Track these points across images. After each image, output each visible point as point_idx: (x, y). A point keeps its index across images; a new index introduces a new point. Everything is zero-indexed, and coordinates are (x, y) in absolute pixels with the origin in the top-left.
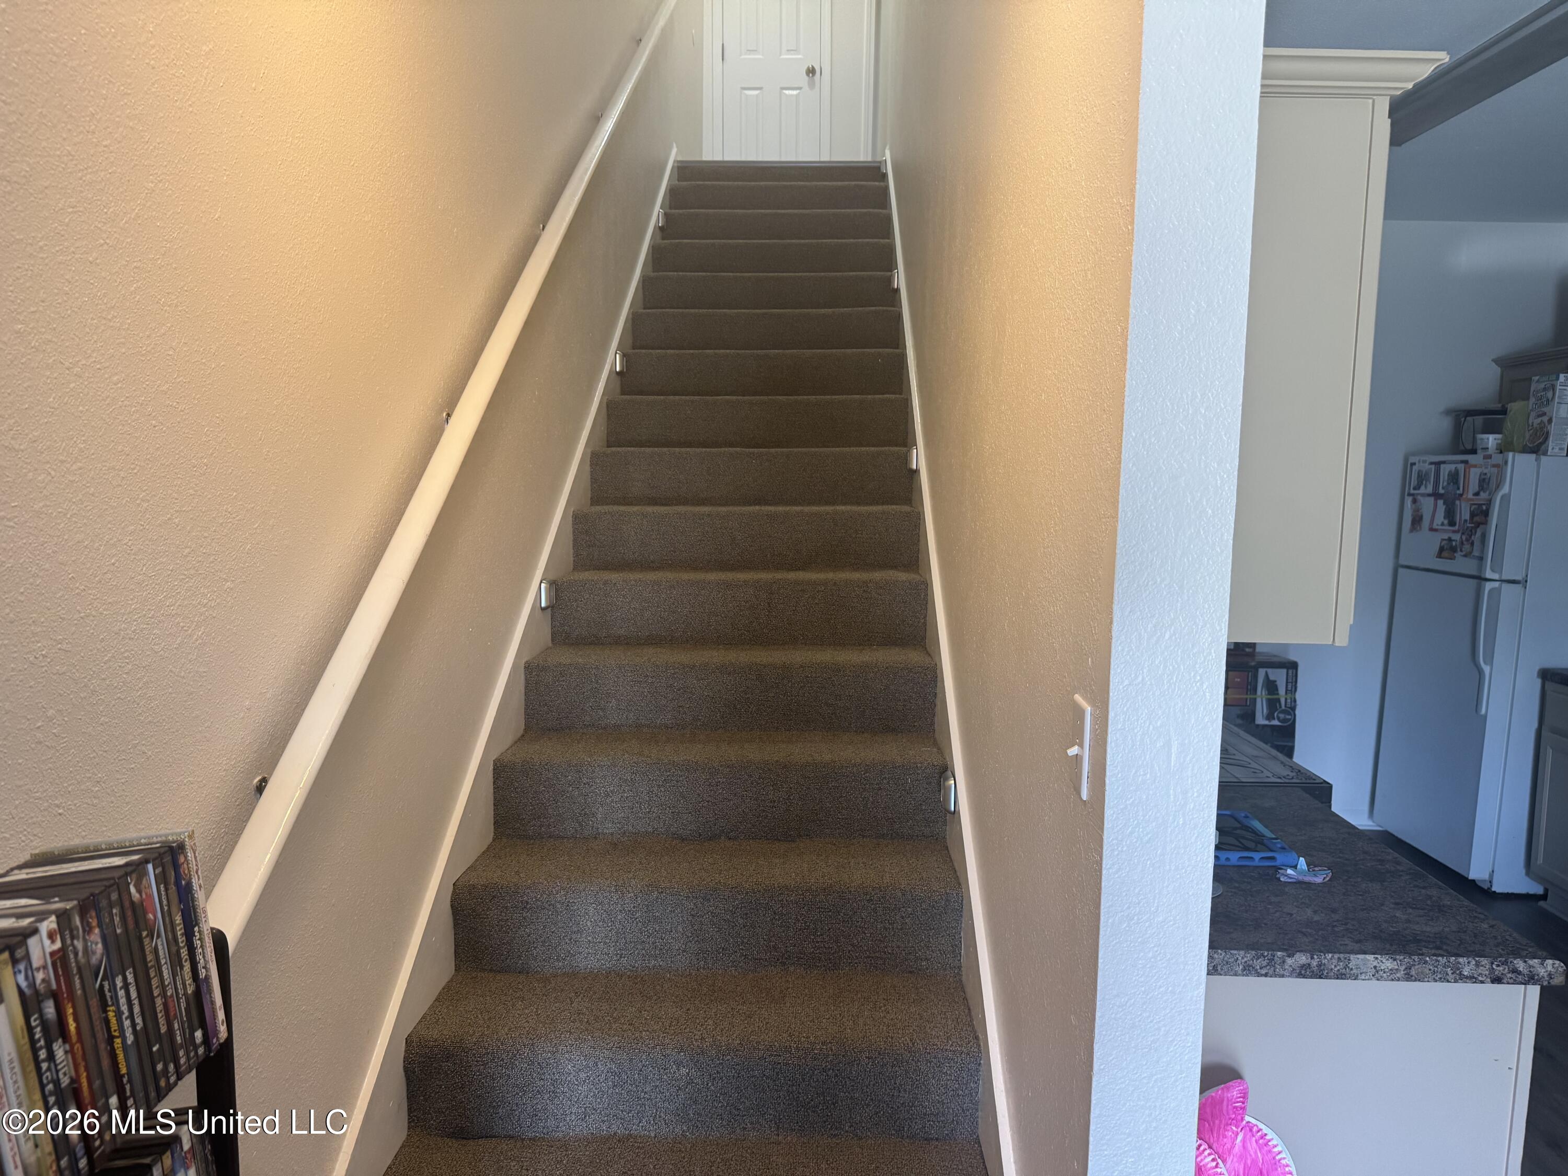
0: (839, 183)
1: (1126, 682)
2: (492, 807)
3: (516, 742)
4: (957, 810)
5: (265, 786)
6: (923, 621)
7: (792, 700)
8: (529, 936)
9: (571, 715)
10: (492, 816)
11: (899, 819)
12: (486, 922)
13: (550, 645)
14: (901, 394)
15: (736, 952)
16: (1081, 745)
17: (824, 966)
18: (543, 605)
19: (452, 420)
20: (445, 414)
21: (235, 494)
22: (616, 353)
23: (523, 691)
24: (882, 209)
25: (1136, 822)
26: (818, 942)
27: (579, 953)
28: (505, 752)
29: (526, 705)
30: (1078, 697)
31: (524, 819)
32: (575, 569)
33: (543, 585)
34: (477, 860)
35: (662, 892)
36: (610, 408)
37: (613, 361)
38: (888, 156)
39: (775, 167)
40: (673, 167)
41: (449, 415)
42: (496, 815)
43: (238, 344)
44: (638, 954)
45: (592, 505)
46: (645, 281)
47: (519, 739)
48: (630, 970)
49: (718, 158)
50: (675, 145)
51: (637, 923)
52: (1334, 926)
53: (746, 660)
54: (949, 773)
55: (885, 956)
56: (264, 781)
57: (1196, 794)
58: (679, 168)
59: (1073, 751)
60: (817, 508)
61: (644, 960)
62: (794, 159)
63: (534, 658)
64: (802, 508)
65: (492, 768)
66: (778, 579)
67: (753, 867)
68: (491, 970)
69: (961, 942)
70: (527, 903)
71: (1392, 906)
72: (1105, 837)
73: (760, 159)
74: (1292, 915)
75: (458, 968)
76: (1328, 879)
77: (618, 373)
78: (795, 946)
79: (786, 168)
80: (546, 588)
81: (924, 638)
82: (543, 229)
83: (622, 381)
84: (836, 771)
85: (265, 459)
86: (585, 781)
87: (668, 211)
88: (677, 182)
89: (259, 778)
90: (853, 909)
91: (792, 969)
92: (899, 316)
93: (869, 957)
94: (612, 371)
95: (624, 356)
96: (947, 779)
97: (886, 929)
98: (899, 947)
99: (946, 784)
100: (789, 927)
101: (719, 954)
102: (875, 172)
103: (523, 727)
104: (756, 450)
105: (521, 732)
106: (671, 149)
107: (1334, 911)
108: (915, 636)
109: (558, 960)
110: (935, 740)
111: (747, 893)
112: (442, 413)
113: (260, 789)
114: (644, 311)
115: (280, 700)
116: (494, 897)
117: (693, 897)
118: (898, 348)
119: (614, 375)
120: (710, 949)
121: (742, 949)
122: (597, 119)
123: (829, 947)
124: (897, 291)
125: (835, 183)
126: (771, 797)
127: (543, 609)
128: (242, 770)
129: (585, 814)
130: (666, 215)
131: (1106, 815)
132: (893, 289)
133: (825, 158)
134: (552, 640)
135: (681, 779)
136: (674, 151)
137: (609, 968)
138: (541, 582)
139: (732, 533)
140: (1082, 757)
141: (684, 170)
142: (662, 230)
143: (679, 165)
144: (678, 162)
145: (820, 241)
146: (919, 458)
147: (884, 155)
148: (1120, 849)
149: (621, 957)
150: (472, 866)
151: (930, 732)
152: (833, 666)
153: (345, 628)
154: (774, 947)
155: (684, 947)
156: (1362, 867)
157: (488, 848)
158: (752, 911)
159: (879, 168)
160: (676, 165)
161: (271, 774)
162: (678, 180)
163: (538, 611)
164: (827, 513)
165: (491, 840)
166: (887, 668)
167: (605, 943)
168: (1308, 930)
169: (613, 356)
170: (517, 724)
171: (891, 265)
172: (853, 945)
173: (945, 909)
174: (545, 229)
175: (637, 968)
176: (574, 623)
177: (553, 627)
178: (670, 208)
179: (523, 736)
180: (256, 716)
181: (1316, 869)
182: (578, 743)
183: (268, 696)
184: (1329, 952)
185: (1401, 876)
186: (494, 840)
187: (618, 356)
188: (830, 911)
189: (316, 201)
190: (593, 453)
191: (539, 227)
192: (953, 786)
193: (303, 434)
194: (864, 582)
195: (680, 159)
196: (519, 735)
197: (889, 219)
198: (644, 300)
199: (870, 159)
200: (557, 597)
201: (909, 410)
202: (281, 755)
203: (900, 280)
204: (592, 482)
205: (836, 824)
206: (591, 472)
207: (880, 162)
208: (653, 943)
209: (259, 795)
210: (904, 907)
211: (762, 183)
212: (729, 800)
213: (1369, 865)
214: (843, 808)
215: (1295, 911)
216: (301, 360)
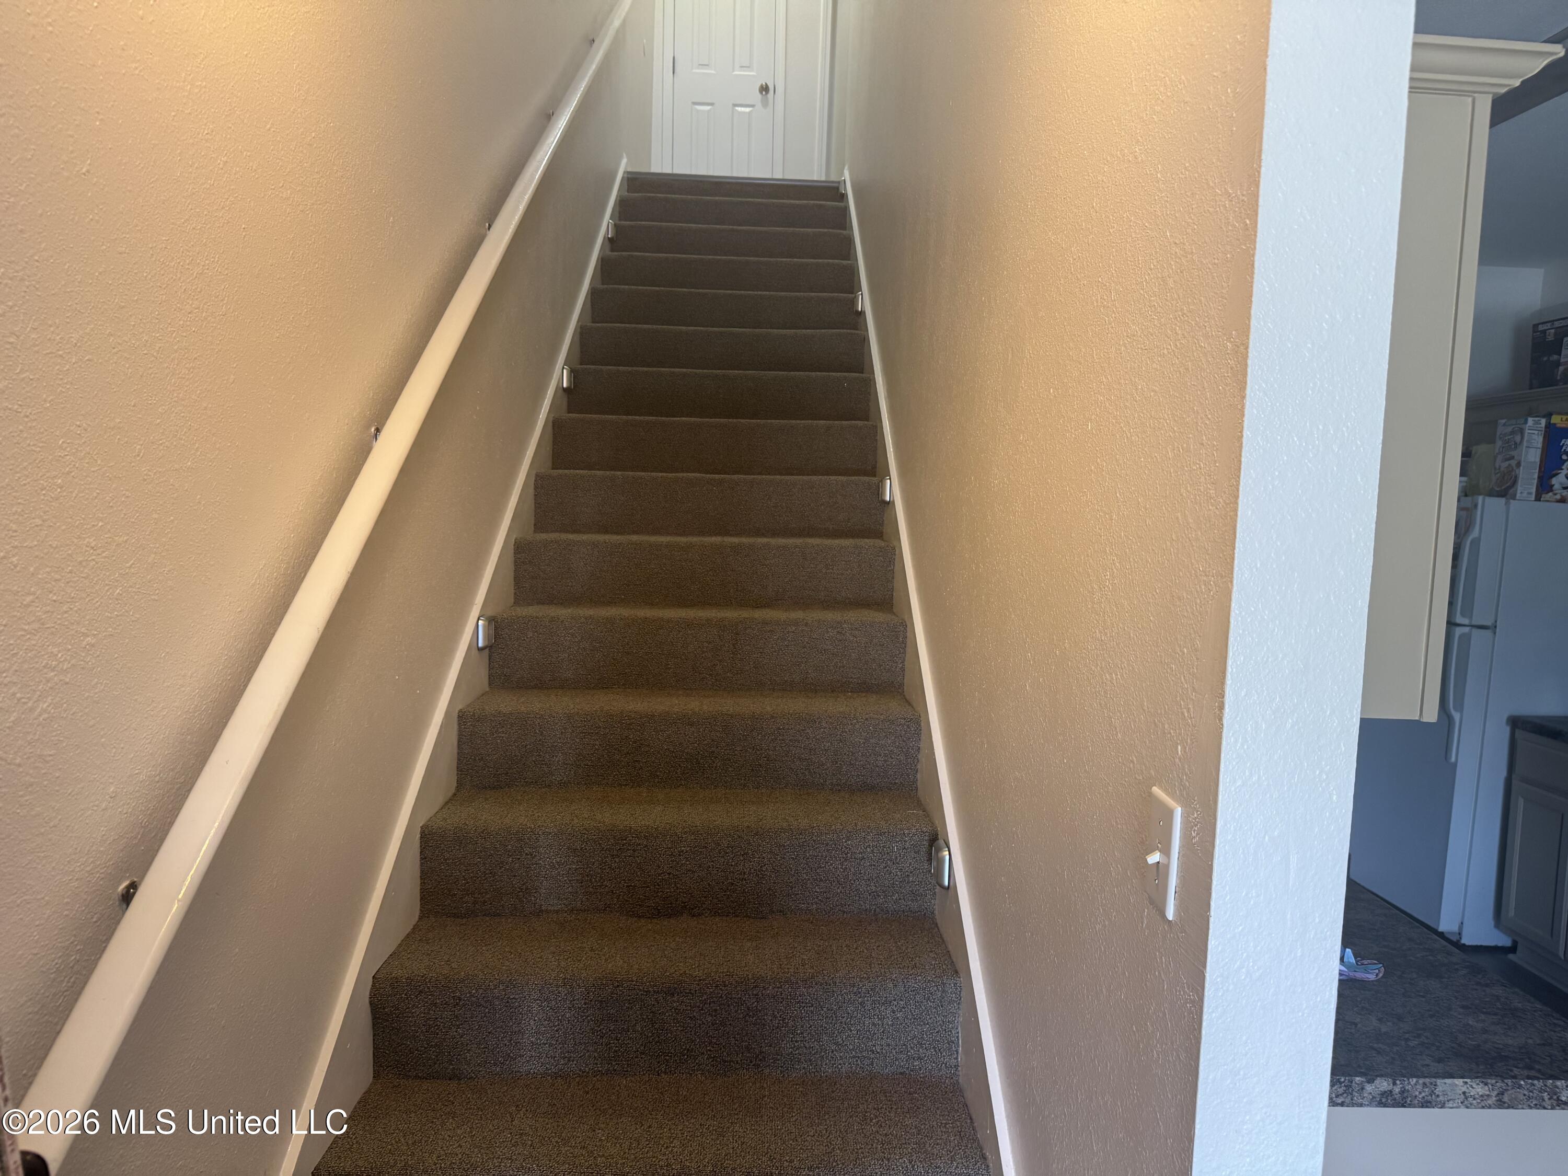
0: (797, 202)
1: (1239, 783)
2: (419, 881)
3: (447, 803)
4: (951, 884)
5: (134, 894)
6: (901, 666)
7: (761, 754)
8: (461, 1037)
9: (511, 771)
10: (419, 891)
11: (884, 892)
12: (411, 1022)
13: (488, 689)
14: (868, 420)
15: (703, 1053)
16: (1166, 852)
17: (804, 1068)
18: (481, 644)
19: (382, 436)
20: (373, 430)
21: (100, 524)
22: (563, 368)
23: (456, 743)
24: (843, 230)
25: (1245, 955)
26: (797, 1041)
27: (521, 1056)
28: (435, 815)
29: (459, 760)
30: (1156, 790)
31: (455, 895)
32: (517, 602)
33: (481, 622)
34: (400, 945)
35: (618, 986)
36: (556, 427)
37: (560, 376)
38: (847, 176)
39: (729, 183)
40: (623, 178)
41: (378, 430)
42: (423, 891)
43: (110, 335)
44: (590, 1057)
45: (535, 532)
46: (594, 293)
47: (450, 799)
48: (580, 1076)
49: (669, 171)
50: (625, 155)
51: (589, 1022)
52: (1407, 1040)
53: (711, 709)
54: (941, 842)
55: (872, 1056)
56: (134, 886)
57: (1317, 920)
58: (628, 179)
59: (1154, 858)
60: (784, 541)
61: (597, 1064)
62: (745, 175)
63: (468, 706)
64: (768, 540)
65: (418, 836)
66: (745, 618)
67: (723, 953)
68: (417, 1077)
69: (958, 1037)
70: (460, 999)
71: (1461, 1010)
72: (1207, 975)
73: (711, 173)
74: (1356, 1025)
75: (376, 1075)
76: (1381, 975)
77: (564, 390)
78: (770, 1046)
79: (742, 184)
80: (484, 626)
81: (901, 685)
82: (489, 229)
83: (568, 398)
84: (814, 838)
85: (145, 480)
86: (527, 850)
87: (618, 222)
88: (626, 193)
89: (126, 883)
90: (838, 1002)
91: (767, 1071)
92: (865, 340)
93: (854, 1057)
94: (559, 388)
95: (572, 372)
96: (939, 850)
97: (874, 1024)
98: (889, 1045)
99: (940, 855)
100: (764, 1025)
101: (684, 1056)
102: (833, 192)
103: (455, 784)
104: (717, 476)
105: (453, 790)
106: (621, 158)
107: (1400, 1018)
108: (893, 682)
109: (495, 1064)
110: (919, 801)
111: (717, 986)
112: (369, 427)
113: (127, 898)
114: (593, 325)
115: (158, 782)
116: (421, 992)
117: (654, 992)
118: (863, 373)
119: (561, 391)
120: (672, 1051)
121: (710, 1050)
122: (548, 117)
123: (810, 1047)
124: (861, 314)
125: (792, 201)
126: (741, 867)
127: (480, 649)
128: (103, 876)
129: (527, 889)
130: (616, 226)
131: (1209, 947)
132: (857, 311)
133: (778, 175)
134: (490, 684)
135: (639, 848)
136: (624, 161)
137: (555, 1073)
138: (479, 619)
139: (691, 566)
140: (1167, 867)
141: (634, 181)
142: (611, 242)
143: (629, 176)
144: (629, 173)
145: (778, 259)
146: (893, 489)
147: (842, 174)
148: (1225, 988)
149: (569, 1061)
150: (394, 953)
151: (912, 790)
152: (808, 717)
153: (246, 686)
154: (747, 1047)
155: (642, 1048)
156: (1412, 958)
157: (414, 929)
158: (722, 1007)
159: (838, 188)
160: (626, 175)
161: (143, 876)
162: (628, 192)
163: (475, 652)
164: (796, 547)
165: (417, 918)
166: (867, 719)
167: (551, 1045)
168: (1380, 1045)
169: (561, 371)
170: (448, 781)
171: (852, 286)
172: (837, 1044)
173: (941, 1002)
174: (491, 229)
175: (588, 1073)
176: (515, 664)
177: (490, 668)
178: (620, 220)
179: (455, 795)
180: (124, 805)
181: (1365, 962)
182: (520, 804)
183: (142, 777)
184: (1413, 1076)
185: (1457, 970)
186: (420, 918)
187: (565, 371)
188: (812, 1006)
189: (221, 166)
190: (537, 475)
191: (485, 226)
192: (947, 858)
193: (197, 450)
194: (838, 623)
195: (629, 170)
196: (450, 794)
197: (850, 241)
198: (593, 314)
199: (823, 179)
200: (497, 636)
201: (878, 438)
202: (158, 851)
203: (865, 302)
204: (535, 507)
205: (814, 899)
206: (535, 495)
207: (839, 182)
208: (606, 1045)
209: (125, 906)
210: (895, 1000)
211: (717, 198)
212: (693, 872)
213: (1418, 955)
214: (821, 880)
215: (1358, 1020)
216: (195, 359)
